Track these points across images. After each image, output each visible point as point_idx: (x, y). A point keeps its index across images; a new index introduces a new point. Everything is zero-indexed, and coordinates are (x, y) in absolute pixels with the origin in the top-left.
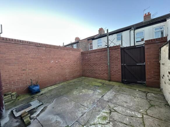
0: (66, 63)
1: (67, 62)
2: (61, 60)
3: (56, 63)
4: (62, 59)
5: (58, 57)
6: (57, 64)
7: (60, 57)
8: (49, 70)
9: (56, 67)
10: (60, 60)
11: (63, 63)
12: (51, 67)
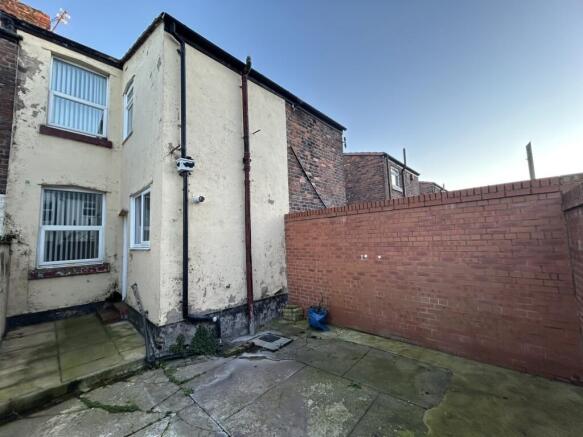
0: (422, 264)
1: (423, 260)
2: (396, 253)
3: (376, 262)
4: (399, 249)
5: (384, 240)
6: (380, 266)
7: (391, 240)
8: (356, 282)
9: (379, 275)
10: (391, 253)
11: (403, 264)
12: (361, 274)
